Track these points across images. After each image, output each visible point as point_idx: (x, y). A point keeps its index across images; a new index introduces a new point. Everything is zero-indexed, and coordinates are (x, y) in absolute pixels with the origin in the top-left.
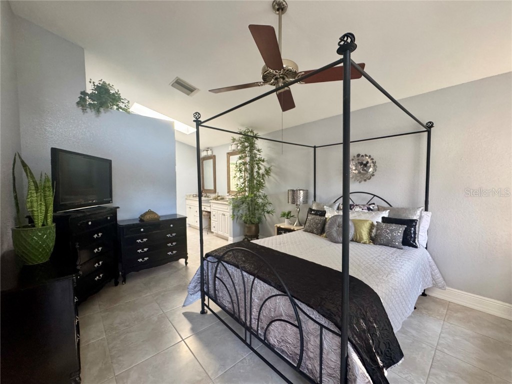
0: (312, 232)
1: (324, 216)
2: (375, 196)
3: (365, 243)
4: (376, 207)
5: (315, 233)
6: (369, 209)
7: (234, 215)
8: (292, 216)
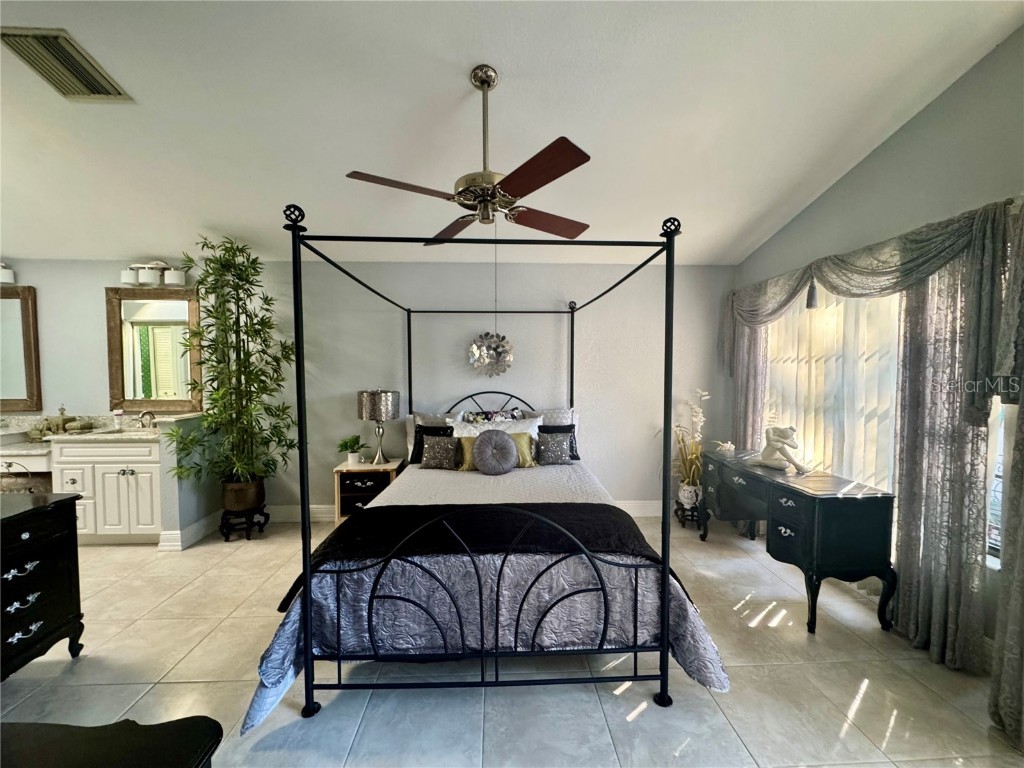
0: (439, 467)
1: (451, 434)
2: (512, 396)
3: (530, 467)
4: (520, 413)
5: (446, 469)
6: (513, 417)
7: (180, 466)
8: (362, 446)
